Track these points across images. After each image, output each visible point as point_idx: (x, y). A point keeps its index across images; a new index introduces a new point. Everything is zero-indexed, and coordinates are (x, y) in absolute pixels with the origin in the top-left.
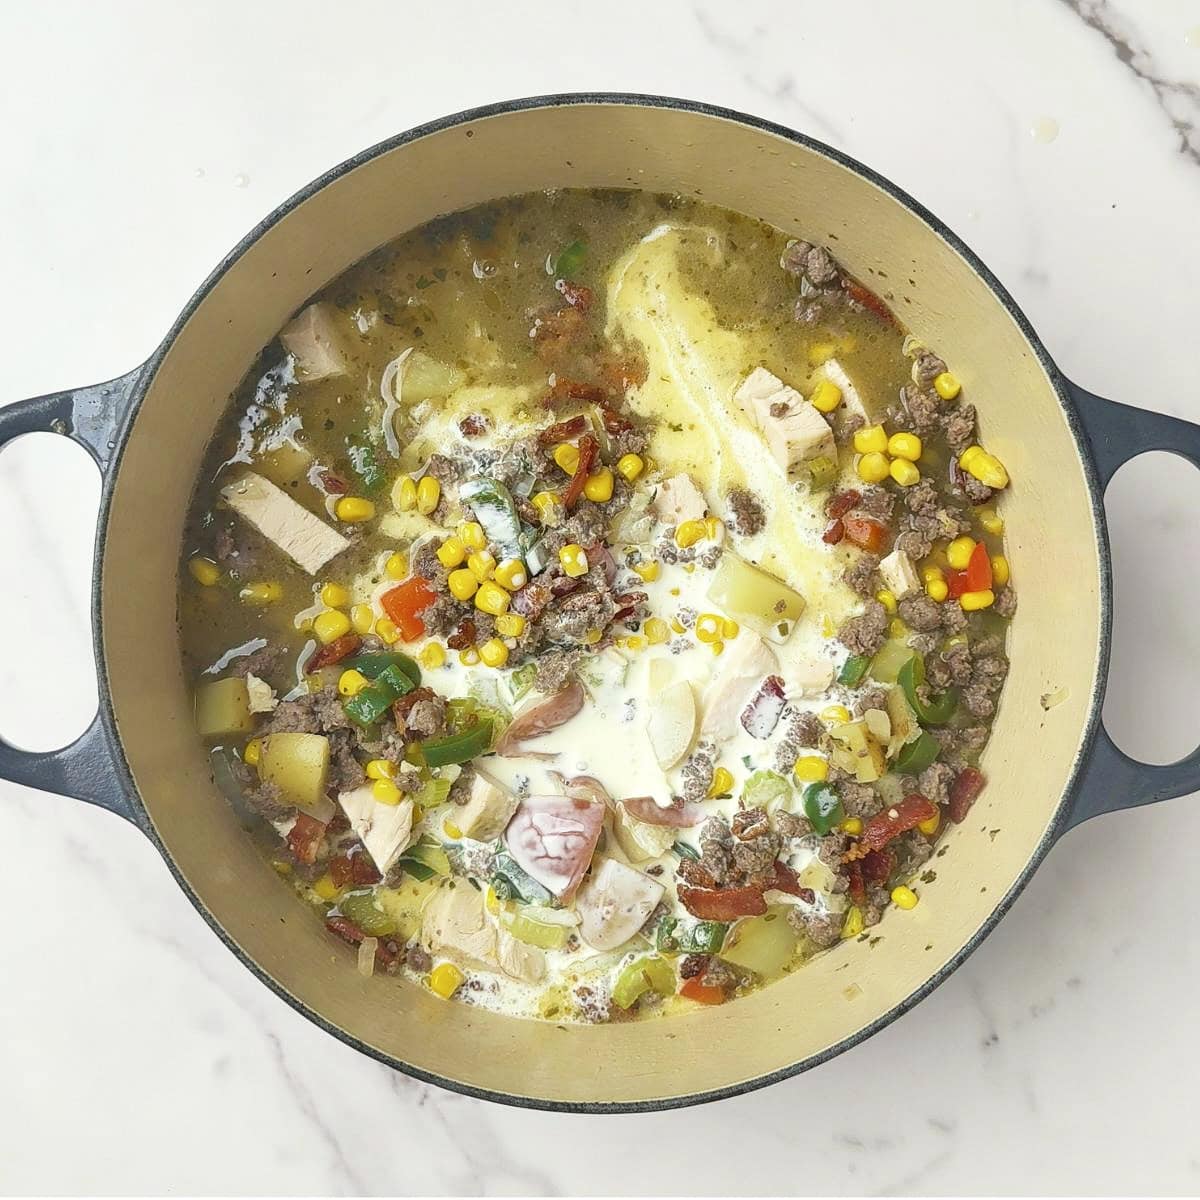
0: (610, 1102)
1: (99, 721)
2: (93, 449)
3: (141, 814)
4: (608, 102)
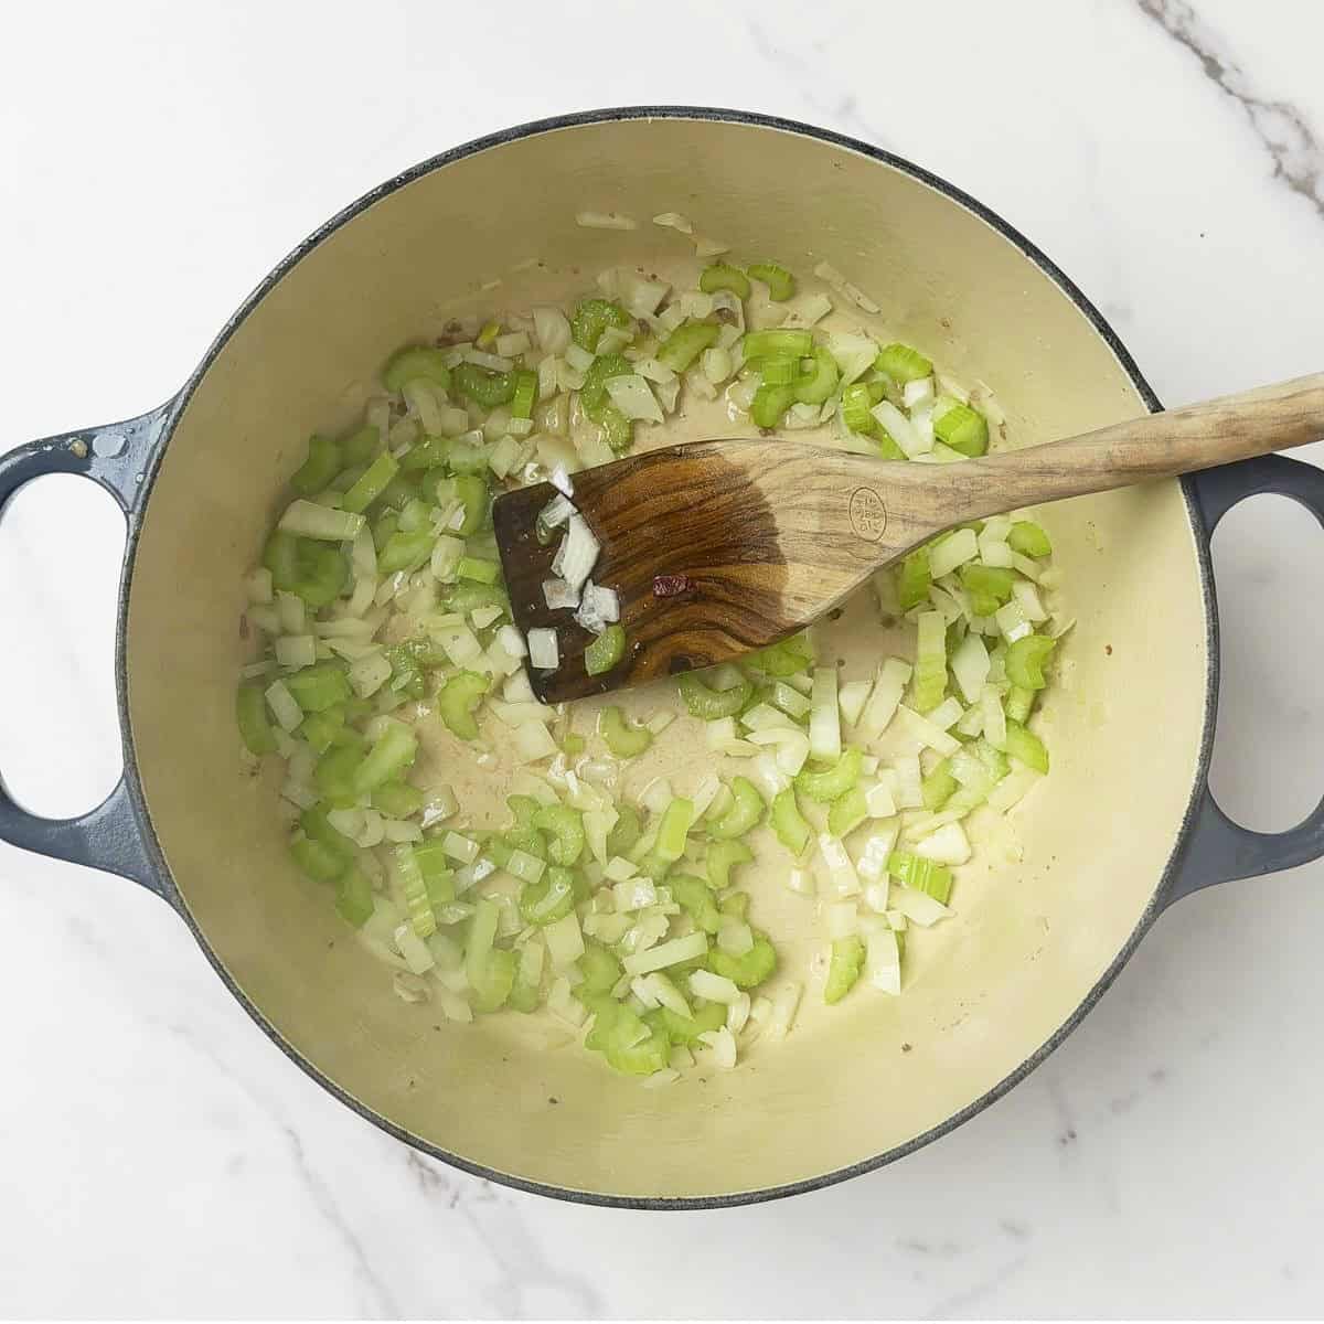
0: (675, 1198)
1: (123, 785)
2: (117, 492)
3: (169, 886)
4: (674, 116)
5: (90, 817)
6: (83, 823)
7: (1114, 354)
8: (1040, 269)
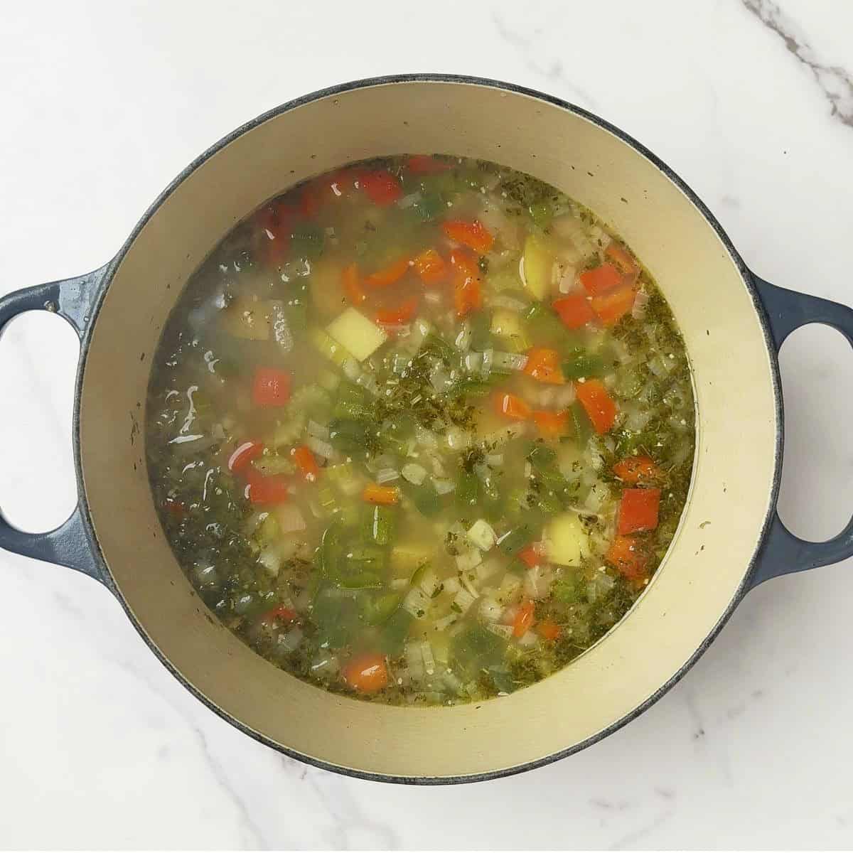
0: (434, 777)
1: (78, 511)
2: (74, 322)
3: (107, 576)
5: (56, 532)
6: (52, 535)
7: (717, 234)
8: (669, 178)
